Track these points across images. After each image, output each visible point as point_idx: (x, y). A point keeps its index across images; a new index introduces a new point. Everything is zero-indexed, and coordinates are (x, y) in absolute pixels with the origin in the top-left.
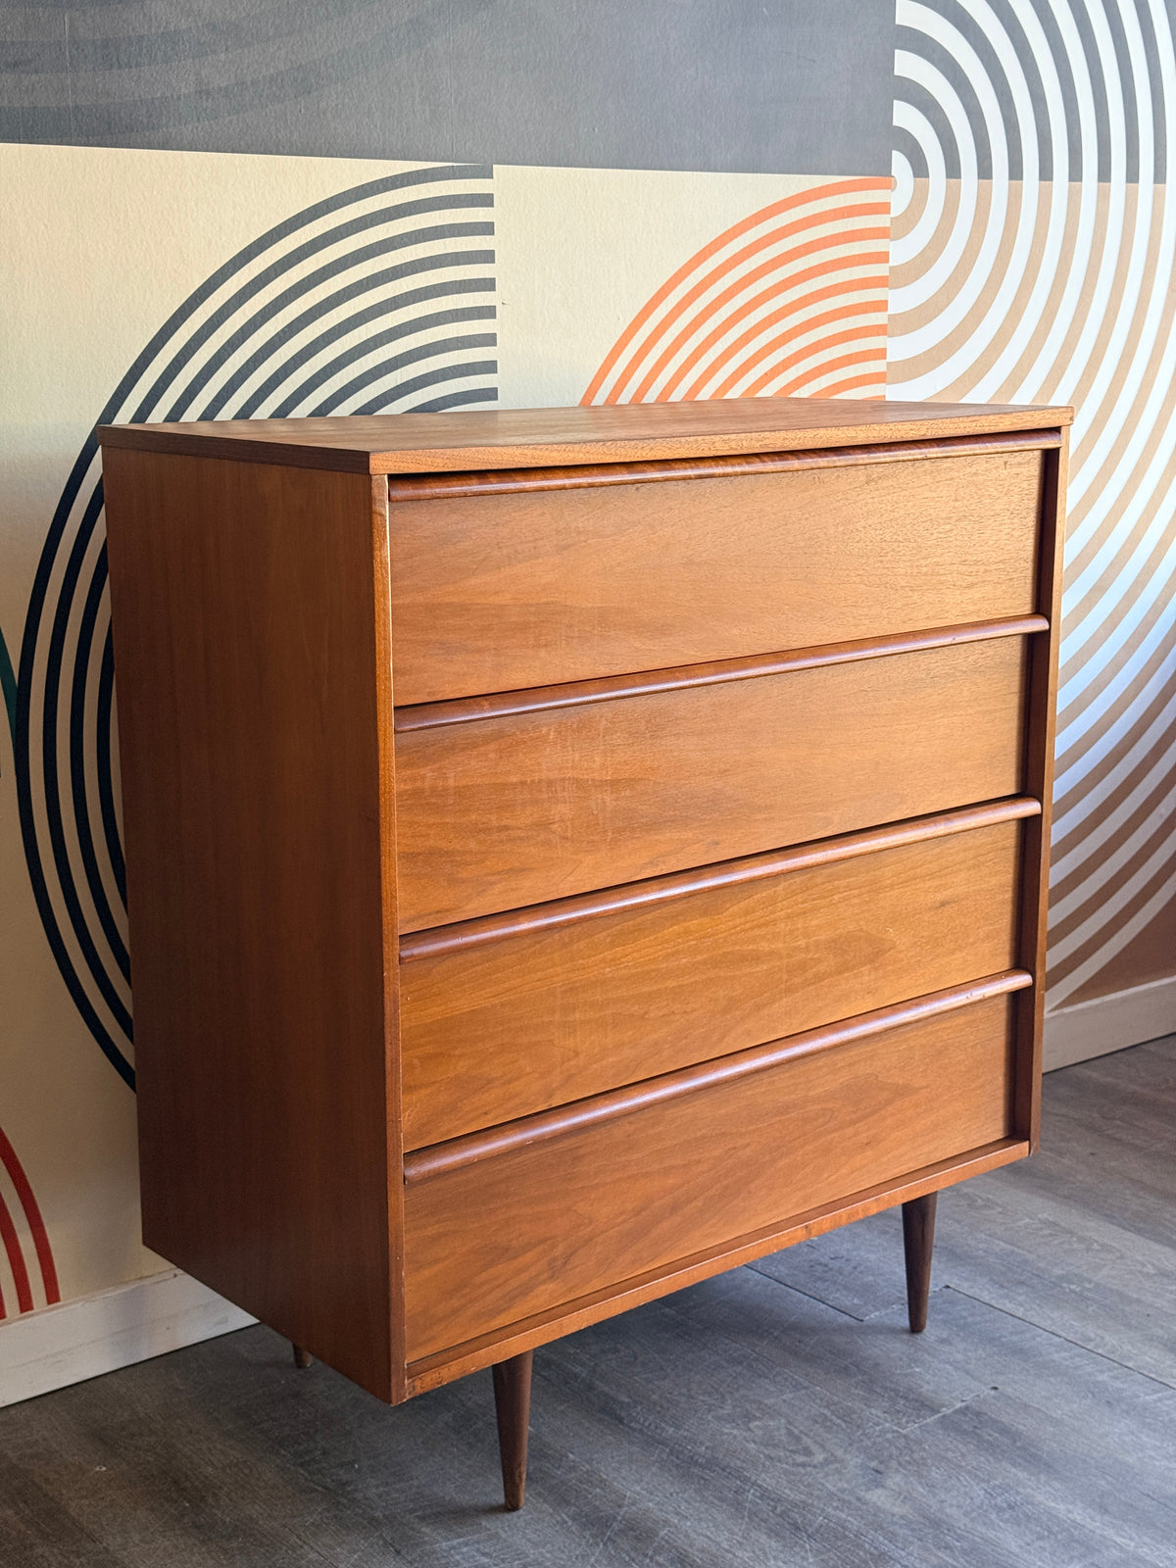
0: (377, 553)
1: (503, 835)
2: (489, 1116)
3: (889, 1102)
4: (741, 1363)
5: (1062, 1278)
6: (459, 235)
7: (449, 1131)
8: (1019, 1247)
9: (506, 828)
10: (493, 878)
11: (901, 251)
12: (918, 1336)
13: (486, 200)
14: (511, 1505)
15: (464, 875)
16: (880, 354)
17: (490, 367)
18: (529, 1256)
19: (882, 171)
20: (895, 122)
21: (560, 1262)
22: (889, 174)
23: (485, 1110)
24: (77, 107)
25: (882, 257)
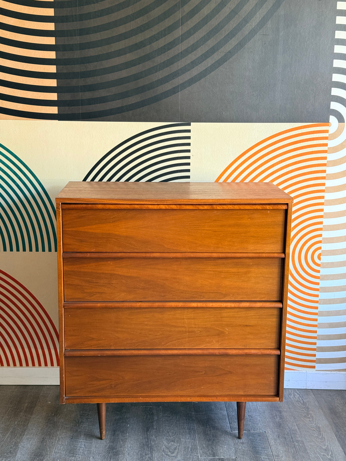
0: (57, 219)
2: (92, 347)
3: (226, 374)
5: (297, 441)
6: (180, 139)
8: (299, 430)
9: (98, 283)
10: (94, 293)
12: (240, 441)
13: (189, 131)
15: (86, 291)
16: (324, 171)
17: (188, 171)
18: (104, 382)
19: (326, 121)
20: (331, 108)
21: (113, 386)
22: (328, 122)
23: (92, 345)
24: (82, 113)
25: (326, 145)
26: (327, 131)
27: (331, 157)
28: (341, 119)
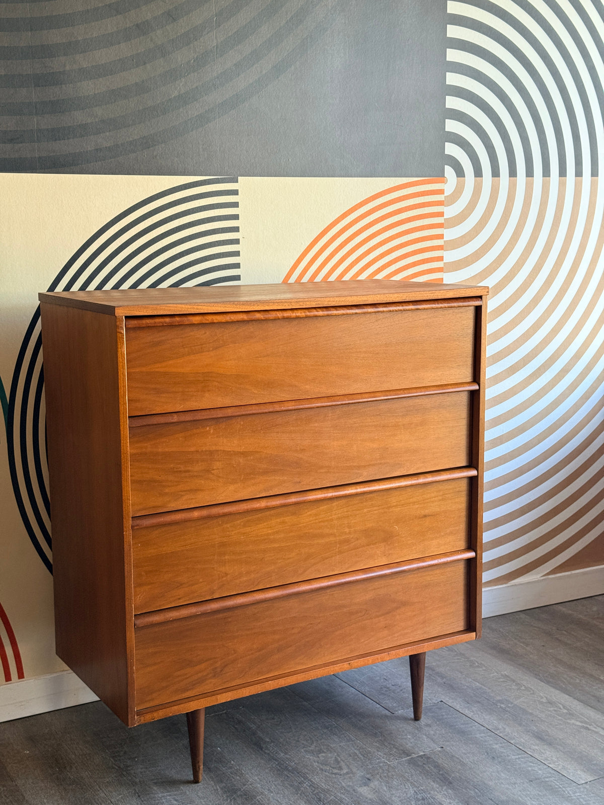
0: (119, 350)
1: (187, 474)
2: (181, 600)
3: (397, 608)
4: (327, 728)
5: (499, 701)
6: (221, 208)
7: (160, 606)
8: (484, 686)
9: (188, 471)
10: (182, 493)
11: (450, 212)
12: (417, 722)
13: (235, 192)
14: (196, 781)
15: (167, 490)
16: (440, 259)
17: (237, 266)
18: (203, 666)
19: (439, 175)
20: (446, 153)
21: (219, 670)
22: (444, 176)
23: (179, 597)
24: (40, 158)
25: (441, 214)
26: (441, 192)
27: (450, 234)
28: (460, 172)
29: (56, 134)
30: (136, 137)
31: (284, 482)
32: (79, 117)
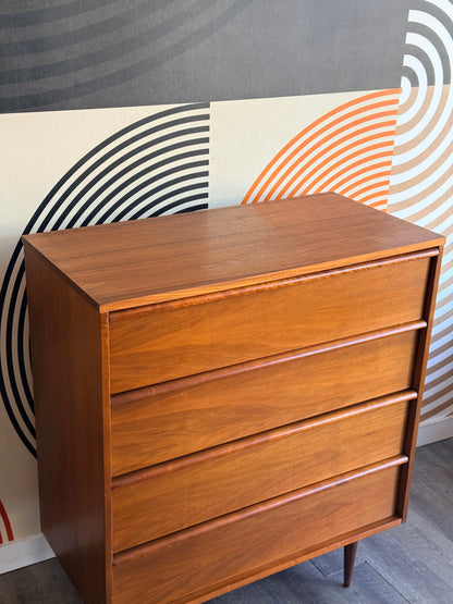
1: (163, 434)
5: (414, 563)
6: (194, 132)
8: (401, 543)
9: (165, 431)
10: (158, 451)
11: (401, 120)
12: (347, 589)
13: (206, 117)
15: (144, 451)
16: (389, 163)
17: (205, 185)
19: (396, 86)
20: (404, 64)
21: (185, 582)
22: (400, 87)
24: (21, 97)
25: (394, 122)
26: (396, 102)
27: (399, 140)
28: (414, 82)
29: (37, 73)
30: (114, 71)
31: (249, 426)
32: (58, 55)
